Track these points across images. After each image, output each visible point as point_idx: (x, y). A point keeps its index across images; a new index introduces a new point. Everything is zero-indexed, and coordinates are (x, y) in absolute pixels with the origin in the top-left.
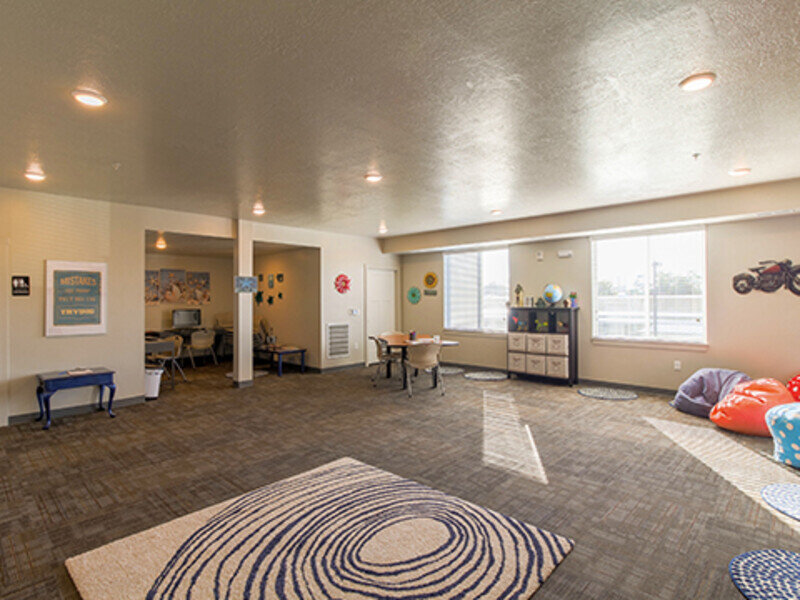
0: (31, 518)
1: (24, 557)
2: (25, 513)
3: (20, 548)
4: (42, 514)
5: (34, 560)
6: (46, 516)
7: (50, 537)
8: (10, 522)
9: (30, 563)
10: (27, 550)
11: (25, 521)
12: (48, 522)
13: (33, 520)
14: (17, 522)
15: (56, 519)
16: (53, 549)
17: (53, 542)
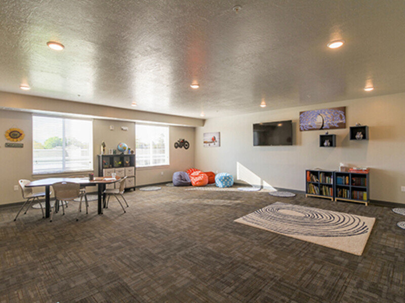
0: (355, 284)
1: (372, 267)
2: (356, 291)
3: (371, 272)
4: (349, 283)
5: (370, 263)
6: (348, 280)
7: (356, 268)
8: (367, 290)
9: (372, 264)
10: (369, 269)
11: (360, 285)
12: (350, 276)
13: (355, 282)
14: (364, 287)
15: (346, 275)
16: (360, 263)
17: (357, 265)
